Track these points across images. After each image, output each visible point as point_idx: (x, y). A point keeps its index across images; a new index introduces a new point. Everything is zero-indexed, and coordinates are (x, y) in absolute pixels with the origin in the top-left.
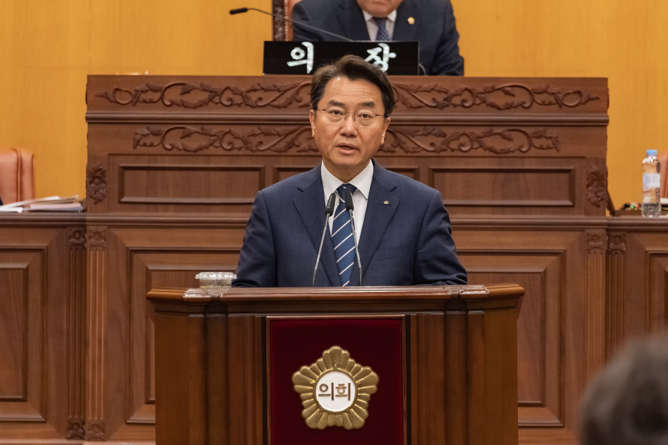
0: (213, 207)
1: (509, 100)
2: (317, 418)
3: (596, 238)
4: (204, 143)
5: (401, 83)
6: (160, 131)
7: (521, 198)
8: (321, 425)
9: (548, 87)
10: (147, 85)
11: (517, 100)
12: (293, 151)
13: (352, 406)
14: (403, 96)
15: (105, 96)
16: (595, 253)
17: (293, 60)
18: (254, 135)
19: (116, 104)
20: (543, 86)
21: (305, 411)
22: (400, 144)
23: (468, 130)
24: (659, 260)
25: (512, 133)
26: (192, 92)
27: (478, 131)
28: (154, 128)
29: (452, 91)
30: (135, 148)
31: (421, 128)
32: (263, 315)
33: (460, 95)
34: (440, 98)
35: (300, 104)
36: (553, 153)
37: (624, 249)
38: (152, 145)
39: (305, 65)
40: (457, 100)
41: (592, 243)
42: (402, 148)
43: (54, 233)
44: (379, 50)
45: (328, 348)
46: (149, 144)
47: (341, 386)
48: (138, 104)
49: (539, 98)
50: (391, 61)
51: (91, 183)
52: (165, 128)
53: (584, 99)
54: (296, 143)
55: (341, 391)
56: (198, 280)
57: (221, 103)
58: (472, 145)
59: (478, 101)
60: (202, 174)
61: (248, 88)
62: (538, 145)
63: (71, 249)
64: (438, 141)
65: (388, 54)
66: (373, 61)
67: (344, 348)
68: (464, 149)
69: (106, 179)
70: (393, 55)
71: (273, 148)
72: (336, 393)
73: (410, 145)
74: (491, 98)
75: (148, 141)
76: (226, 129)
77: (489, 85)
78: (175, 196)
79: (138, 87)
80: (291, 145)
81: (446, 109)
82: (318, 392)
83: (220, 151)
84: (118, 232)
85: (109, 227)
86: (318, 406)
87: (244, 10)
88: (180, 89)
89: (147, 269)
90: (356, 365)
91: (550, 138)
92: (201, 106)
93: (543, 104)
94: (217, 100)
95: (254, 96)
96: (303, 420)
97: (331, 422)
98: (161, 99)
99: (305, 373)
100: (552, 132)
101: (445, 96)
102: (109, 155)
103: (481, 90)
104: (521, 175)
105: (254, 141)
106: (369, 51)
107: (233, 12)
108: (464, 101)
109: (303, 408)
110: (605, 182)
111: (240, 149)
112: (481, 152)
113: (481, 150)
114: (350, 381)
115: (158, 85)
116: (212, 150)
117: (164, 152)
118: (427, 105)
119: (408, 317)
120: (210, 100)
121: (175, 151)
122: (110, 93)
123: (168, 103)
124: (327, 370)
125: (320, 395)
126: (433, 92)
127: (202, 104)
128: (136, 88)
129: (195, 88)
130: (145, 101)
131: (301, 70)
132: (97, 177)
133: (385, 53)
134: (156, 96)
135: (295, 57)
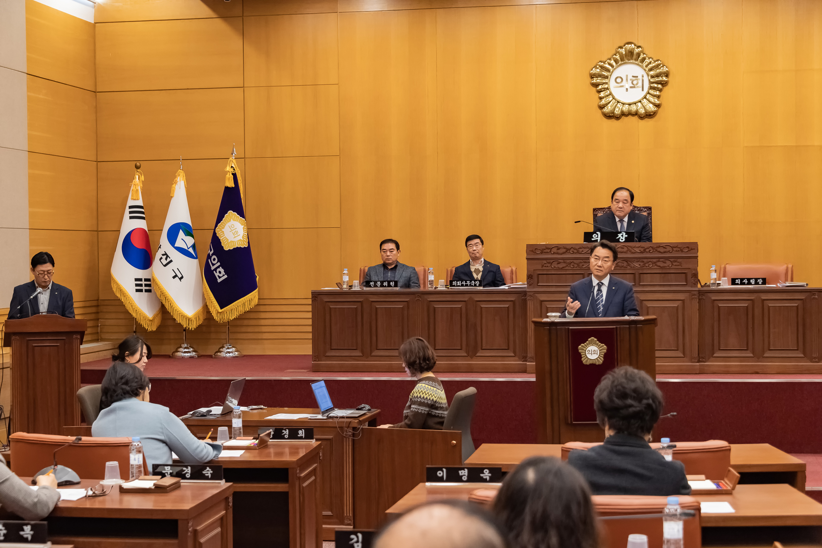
1: (665, 250)
2: (587, 361)
3: (694, 295)
4: (565, 266)
5: (629, 245)
6: (550, 262)
7: (669, 282)
8: (588, 363)
9: (678, 245)
10: (546, 247)
11: (667, 250)
13: (598, 357)
14: (629, 249)
15: (532, 251)
16: (694, 300)
17: (593, 238)
18: (581, 263)
19: (536, 254)
20: (676, 245)
21: (582, 359)
22: (629, 265)
23: (651, 260)
24: (716, 302)
25: (666, 261)
27: (655, 260)
28: (548, 261)
29: (646, 247)
30: (542, 268)
31: (636, 260)
32: (568, 327)
33: (648, 248)
34: (642, 250)
36: (680, 267)
37: (704, 298)
38: (547, 267)
39: (597, 240)
40: (647, 250)
41: (693, 297)
42: (629, 266)
44: (622, 234)
45: (590, 338)
47: (595, 351)
48: (543, 253)
49: (675, 249)
50: (626, 238)
51: (528, 279)
52: (552, 261)
53: (690, 249)
55: (594, 352)
56: (548, 316)
57: (570, 252)
58: (653, 265)
59: (655, 251)
60: (564, 276)
61: (579, 247)
62: (674, 265)
63: (522, 301)
64: (642, 264)
65: (625, 236)
66: (620, 238)
67: (595, 338)
68: (650, 266)
69: (533, 278)
70: (626, 236)
71: (587, 267)
72: (593, 353)
73: (632, 265)
74: (659, 249)
75: (546, 265)
76: (572, 261)
77: (658, 245)
78: (555, 283)
81: (644, 253)
82: (587, 352)
83: (570, 268)
84: (537, 295)
85: (534, 293)
86: (587, 357)
87: (579, 222)
88: (556, 248)
89: (547, 307)
90: (599, 343)
91: (679, 262)
93: (676, 251)
94: (568, 251)
95: (581, 250)
96: (582, 362)
97: (591, 362)
98: (551, 251)
99: (582, 346)
100: (679, 260)
101: (644, 249)
102: (534, 270)
103: (655, 247)
104: (669, 274)
105: (581, 265)
106: (618, 235)
107: (576, 222)
108: (650, 250)
109: (582, 358)
110: (697, 276)
111: (576, 267)
112: (656, 267)
113: (656, 266)
114: (597, 349)
115: (549, 247)
116: (567, 268)
117: (551, 269)
118: (637, 252)
119: (616, 328)
120: (566, 252)
121: (555, 268)
122: (534, 250)
123: (553, 253)
124: (589, 345)
125: (587, 354)
126: (639, 248)
127: (564, 253)
128: (542, 248)
129: (561, 248)
130: (545, 252)
131: (596, 241)
132: (530, 277)
133: (624, 235)
134: (549, 251)
135: (594, 237)
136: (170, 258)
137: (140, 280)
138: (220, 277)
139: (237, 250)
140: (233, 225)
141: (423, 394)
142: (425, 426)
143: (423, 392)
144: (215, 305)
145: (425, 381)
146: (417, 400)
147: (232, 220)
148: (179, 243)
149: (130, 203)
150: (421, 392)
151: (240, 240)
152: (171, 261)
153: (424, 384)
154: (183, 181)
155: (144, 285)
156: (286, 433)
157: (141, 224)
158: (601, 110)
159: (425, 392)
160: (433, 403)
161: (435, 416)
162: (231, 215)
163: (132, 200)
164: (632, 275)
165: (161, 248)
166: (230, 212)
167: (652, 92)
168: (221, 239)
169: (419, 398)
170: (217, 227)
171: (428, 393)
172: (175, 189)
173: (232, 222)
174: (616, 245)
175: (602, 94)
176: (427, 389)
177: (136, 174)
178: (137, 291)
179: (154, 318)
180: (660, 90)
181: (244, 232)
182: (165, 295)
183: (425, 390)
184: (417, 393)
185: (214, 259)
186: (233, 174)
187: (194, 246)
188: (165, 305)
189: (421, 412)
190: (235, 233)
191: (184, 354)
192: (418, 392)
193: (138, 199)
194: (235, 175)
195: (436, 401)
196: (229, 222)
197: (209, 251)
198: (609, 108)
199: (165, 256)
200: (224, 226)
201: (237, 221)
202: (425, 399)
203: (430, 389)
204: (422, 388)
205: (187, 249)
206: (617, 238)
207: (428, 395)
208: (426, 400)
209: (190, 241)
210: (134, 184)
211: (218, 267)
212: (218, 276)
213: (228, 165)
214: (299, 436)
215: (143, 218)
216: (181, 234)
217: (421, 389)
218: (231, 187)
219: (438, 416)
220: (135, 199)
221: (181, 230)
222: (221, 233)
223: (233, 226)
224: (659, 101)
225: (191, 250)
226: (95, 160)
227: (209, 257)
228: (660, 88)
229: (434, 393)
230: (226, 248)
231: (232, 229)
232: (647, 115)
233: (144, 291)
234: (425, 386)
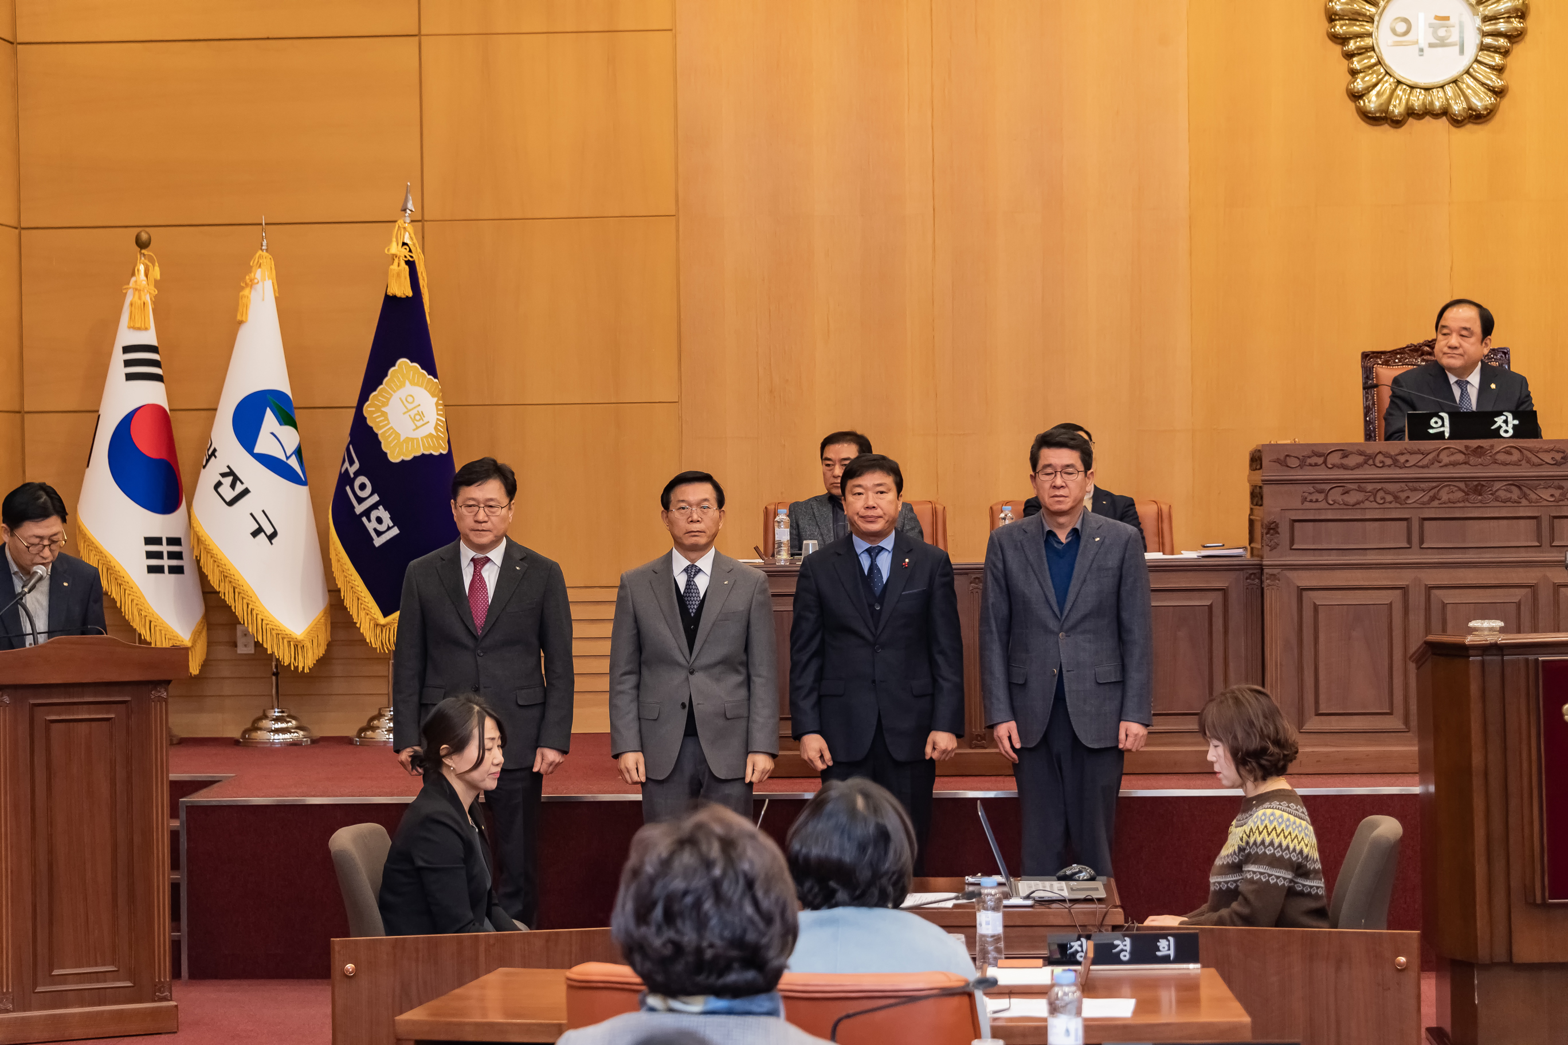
0: (1368, 551)
4: (1361, 499)
5: (1525, 445)
6: (1323, 489)
10: (1313, 451)
12: (1436, 503)
14: (1526, 456)
15: (1277, 461)
17: (1433, 428)
18: (1403, 491)
19: (1286, 468)
22: (1525, 496)
26: (1350, 456)
28: (1319, 486)
29: (1567, 452)
30: (1303, 504)
31: (1542, 482)
32: (1536, 657)
34: (1558, 457)
35: (1441, 464)
38: (1317, 501)
39: (1443, 432)
42: (1526, 499)
43: (1233, 575)
44: (1503, 418)
46: (1314, 500)
48: (1306, 467)
50: (1515, 427)
52: (1327, 487)
54: (1438, 497)
56: (1472, 628)
57: (1375, 465)
60: (1359, 524)
61: (1397, 451)
63: (1247, 588)
64: (1557, 493)
65: (1513, 422)
66: (1500, 427)
69: (1279, 530)
70: (1516, 422)
71: (1418, 502)
73: (1533, 496)
75: (1314, 497)
76: (1379, 486)
78: (1337, 543)
79: (1305, 454)
80: (1433, 498)
83: (1374, 505)
84: (1289, 574)
85: (1283, 570)
88: (1339, 454)
89: (1315, 604)
92: (1358, 468)
94: (1371, 462)
95: (1402, 459)
98: (1325, 462)
101: (1561, 455)
102: (1282, 510)
105: (1403, 496)
106: (1496, 419)
111: (1390, 503)
115: (1321, 450)
117: (1327, 506)
118: (1547, 463)
120: (1366, 462)
121: (1336, 506)
122: (1282, 458)
123: (1330, 466)
127: (1359, 466)
128: (1303, 455)
129: (1352, 453)
130: (1310, 465)
131: (1440, 436)
132: (1272, 529)
133: (1509, 420)
134: (1320, 460)
135: (1434, 425)
136: (242, 483)
137: (157, 541)
138: (379, 534)
139: (423, 461)
140: (411, 396)
141: (1278, 836)
142: (1281, 921)
143: (1278, 832)
144: (369, 605)
145: (1278, 801)
146: (1265, 853)
147: (407, 383)
148: (265, 444)
149: (127, 336)
150: (1274, 832)
151: (431, 435)
152: (246, 492)
153: (1278, 809)
154: (270, 282)
155: (165, 555)
156: (1125, 948)
157: (153, 393)
158: (1355, 102)
159: (1283, 830)
160: (1300, 860)
161: (1301, 894)
162: (404, 368)
163: (131, 330)
164: (1534, 522)
165: (215, 457)
166: (403, 362)
167: (1486, 58)
168: (380, 432)
169: (1269, 846)
170: (367, 400)
171: (1290, 833)
172: (250, 300)
173: (409, 389)
174: (1492, 447)
175: (1356, 64)
176: (1288, 823)
177: (140, 263)
178: (152, 569)
179: (194, 641)
180: (1505, 53)
181: (438, 414)
182: (233, 580)
183: (1283, 826)
184: (1260, 833)
185: (363, 487)
186: (408, 263)
187: (298, 452)
188: (233, 608)
189: (1276, 882)
190: (418, 417)
191: (276, 736)
192: (1265, 831)
193: (146, 329)
194: (411, 264)
195: (1307, 856)
196: (399, 388)
197: (347, 464)
198: (1374, 99)
199: (231, 478)
200: (388, 400)
201: (421, 386)
202: (1285, 850)
203: (1294, 823)
204: (1274, 819)
205: (284, 459)
206: (1492, 428)
207: (1290, 840)
208: (1287, 851)
209: (290, 437)
210: (136, 289)
211: (375, 506)
212: (375, 530)
213: (394, 239)
214: (1158, 954)
215: (158, 378)
216: (269, 420)
217: (1271, 822)
218: (404, 296)
219: (1309, 894)
220: (139, 329)
221: (268, 409)
222: (378, 417)
223: (410, 399)
224: (1501, 80)
225: (293, 462)
226: (14, 223)
227: (345, 480)
228: (1504, 47)
229: (1303, 834)
230: (394, 457)
231: (410, 406)
232: (1471, 116)
233: (166, 569)
234: (1281, 817)
